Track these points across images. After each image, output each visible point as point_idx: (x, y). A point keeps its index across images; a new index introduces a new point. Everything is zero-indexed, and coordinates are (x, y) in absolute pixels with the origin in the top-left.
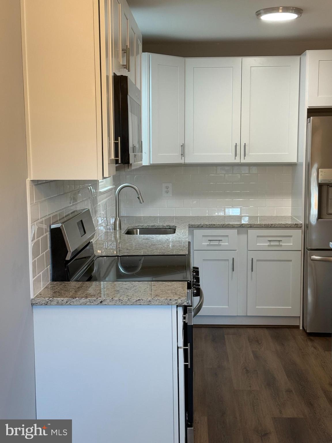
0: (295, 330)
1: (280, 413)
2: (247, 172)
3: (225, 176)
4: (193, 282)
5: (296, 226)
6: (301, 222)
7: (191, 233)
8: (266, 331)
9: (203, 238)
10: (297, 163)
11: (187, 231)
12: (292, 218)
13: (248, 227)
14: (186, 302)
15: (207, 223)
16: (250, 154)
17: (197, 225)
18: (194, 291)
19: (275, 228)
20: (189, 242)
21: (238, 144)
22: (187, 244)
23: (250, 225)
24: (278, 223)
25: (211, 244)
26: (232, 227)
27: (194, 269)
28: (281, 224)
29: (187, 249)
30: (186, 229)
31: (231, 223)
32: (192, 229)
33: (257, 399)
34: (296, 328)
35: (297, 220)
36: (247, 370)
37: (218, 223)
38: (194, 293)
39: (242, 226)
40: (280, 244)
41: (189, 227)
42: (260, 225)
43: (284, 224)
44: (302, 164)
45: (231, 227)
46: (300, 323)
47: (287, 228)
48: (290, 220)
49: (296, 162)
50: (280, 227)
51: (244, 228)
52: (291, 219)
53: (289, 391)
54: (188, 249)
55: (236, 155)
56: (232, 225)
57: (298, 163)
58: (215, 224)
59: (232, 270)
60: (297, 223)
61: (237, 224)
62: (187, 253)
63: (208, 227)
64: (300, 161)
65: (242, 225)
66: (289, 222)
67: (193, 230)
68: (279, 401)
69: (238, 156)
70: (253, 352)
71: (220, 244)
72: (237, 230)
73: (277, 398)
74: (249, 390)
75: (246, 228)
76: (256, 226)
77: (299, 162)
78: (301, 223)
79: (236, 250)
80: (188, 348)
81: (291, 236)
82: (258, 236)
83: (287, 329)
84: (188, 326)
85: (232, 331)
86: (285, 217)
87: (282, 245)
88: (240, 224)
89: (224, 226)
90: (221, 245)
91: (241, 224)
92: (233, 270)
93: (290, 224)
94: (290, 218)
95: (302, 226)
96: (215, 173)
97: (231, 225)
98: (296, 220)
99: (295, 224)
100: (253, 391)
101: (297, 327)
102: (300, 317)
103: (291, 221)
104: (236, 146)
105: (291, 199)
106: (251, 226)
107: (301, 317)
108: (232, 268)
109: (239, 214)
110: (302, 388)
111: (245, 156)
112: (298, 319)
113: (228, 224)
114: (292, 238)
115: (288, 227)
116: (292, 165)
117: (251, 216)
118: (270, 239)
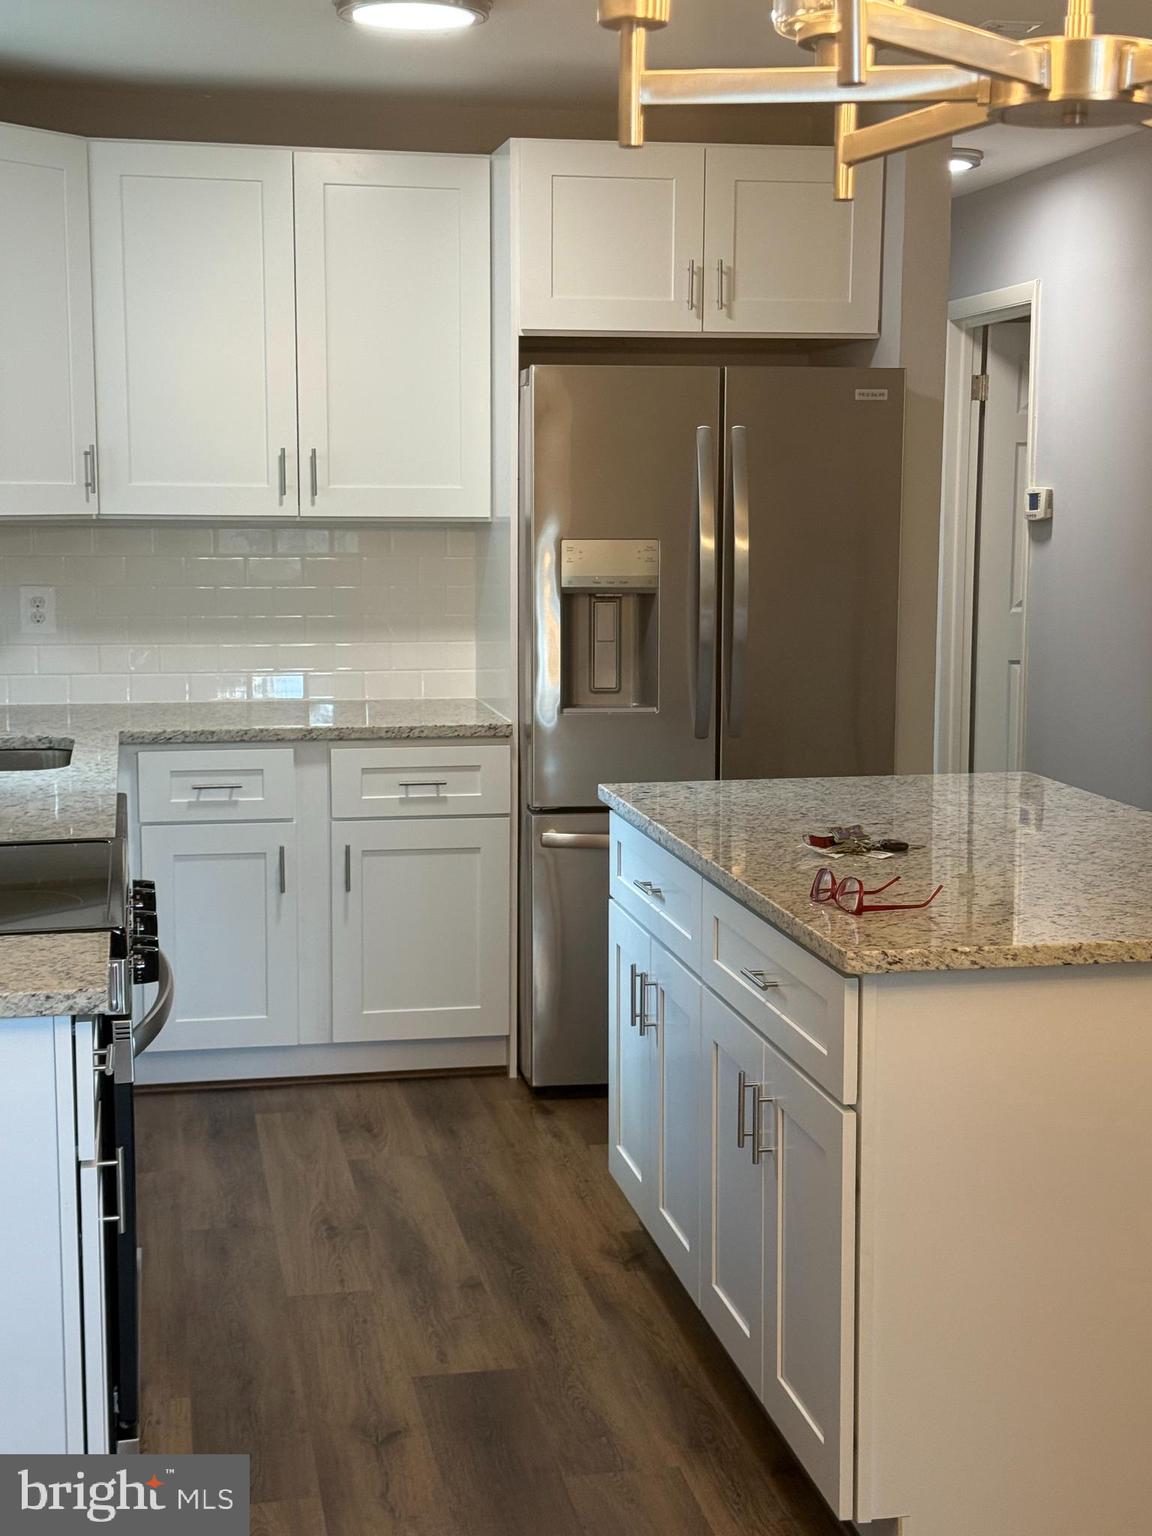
0: (494, 1084)
1: (442, 1361)
2: (324, 549)
3: (246, 561)
4: (135, 932)
5: (492, 732)
6: (508, 718)
7: (130, 764)
8: (397, 1093)
9: (175, 779)
10: (490, 520)
11: (112, 755)
12: (479, 707)
13: (331, 740)
14: (107, 1004)
15: (187, 728)
16: (332, 487)
17: (150, 734)
18: (136, 964)
19: (421, 742)
20: (119, 794)
21: (291, 451)
22: (114, 801)
23: (336, 733)
24: (434, 724)
25: (201, 799)
26: (277, 739)
27: (138, 888)
28: (440, 727)
29: (111, 820)
30: (110, 750)
31: (271, 727)
32: (131, 749)
33: (365, 1321)
34: (498, 1075)
35: (496, 712)
36: (331, 1228)
37: (225, 728)
38: (136, 970)
39: (309, 737)
40: (441, 795)
41: (121, 743)
42: (371, 730)
43: (451, 727)
44: (506, 523)
45: (272, 741)
46: (508, 1059)
47: (465, 741)
48: (474, 713)
49: (489, 515)
50: (440, 737)
51: (315, 743)
52: (477, 709)
53: (471, 1286)
54: (115, 817)
55: (283, 491)
56: (276, 733)
57: (495, 520)
58: (213, 729)
59: (279, 888)
60: (494, 722)
61: (292, 730)
62: (113, 832)
63: (189, 743)
64: (500, 513)
65: (311, 731)
66: (471, 720)
67: (137, 754)
68: (439, 1322)
69: (291, 494)
70: (353, 1164)
71: (234, 798)
72: (292, 750)
73: (432, 1312)
74: (338, 1294)
75: (325, 742)
76: (357, 735)
77: (498, 518)
78: (510, 721)
79: (290, 820)
80: (118, 1162)
81: (476, 768)
82: (365, 771)
83: (468, 1080)
84: (116, 1089)
85: (278, 1098)
86: (456, 705)
87: (445, 797)
88: (301, 729)
89: (245, 738)
90: (237, 802)
91: (307, 730)
92: (282, 890)
93: (471, 727)
94: (474, 706)
95: (511, 733)
96: (212, 551)
97: (273, 733)
98: (494, 713)
99: (490, 727)
100: (350, 1297)
101: (502, 1071)
102: (507, 1038)
103: (478, 717)
104: (282, 458)
105: (473, 643)
106: (341, 737)
107: (511, 1040)
108: (279, 880)
109: (299, 696)
110: (513, 1271)
111: (314, 492)
112: (504, 1042)
113: (262, 731)
114: (478, 775)
115: (467, 737)
116: (476, 529)
117: (340, 702)
118: (407, 778)
